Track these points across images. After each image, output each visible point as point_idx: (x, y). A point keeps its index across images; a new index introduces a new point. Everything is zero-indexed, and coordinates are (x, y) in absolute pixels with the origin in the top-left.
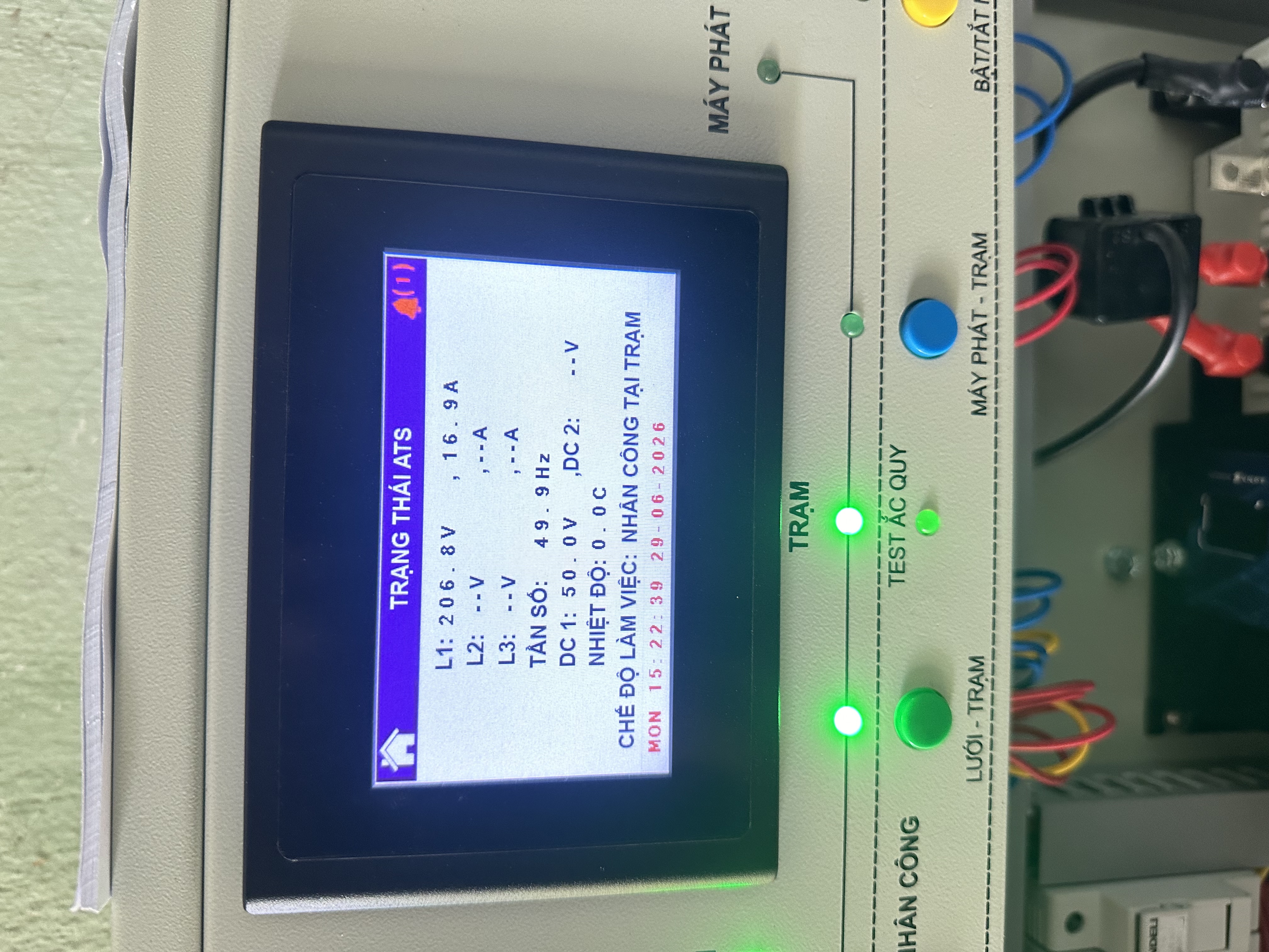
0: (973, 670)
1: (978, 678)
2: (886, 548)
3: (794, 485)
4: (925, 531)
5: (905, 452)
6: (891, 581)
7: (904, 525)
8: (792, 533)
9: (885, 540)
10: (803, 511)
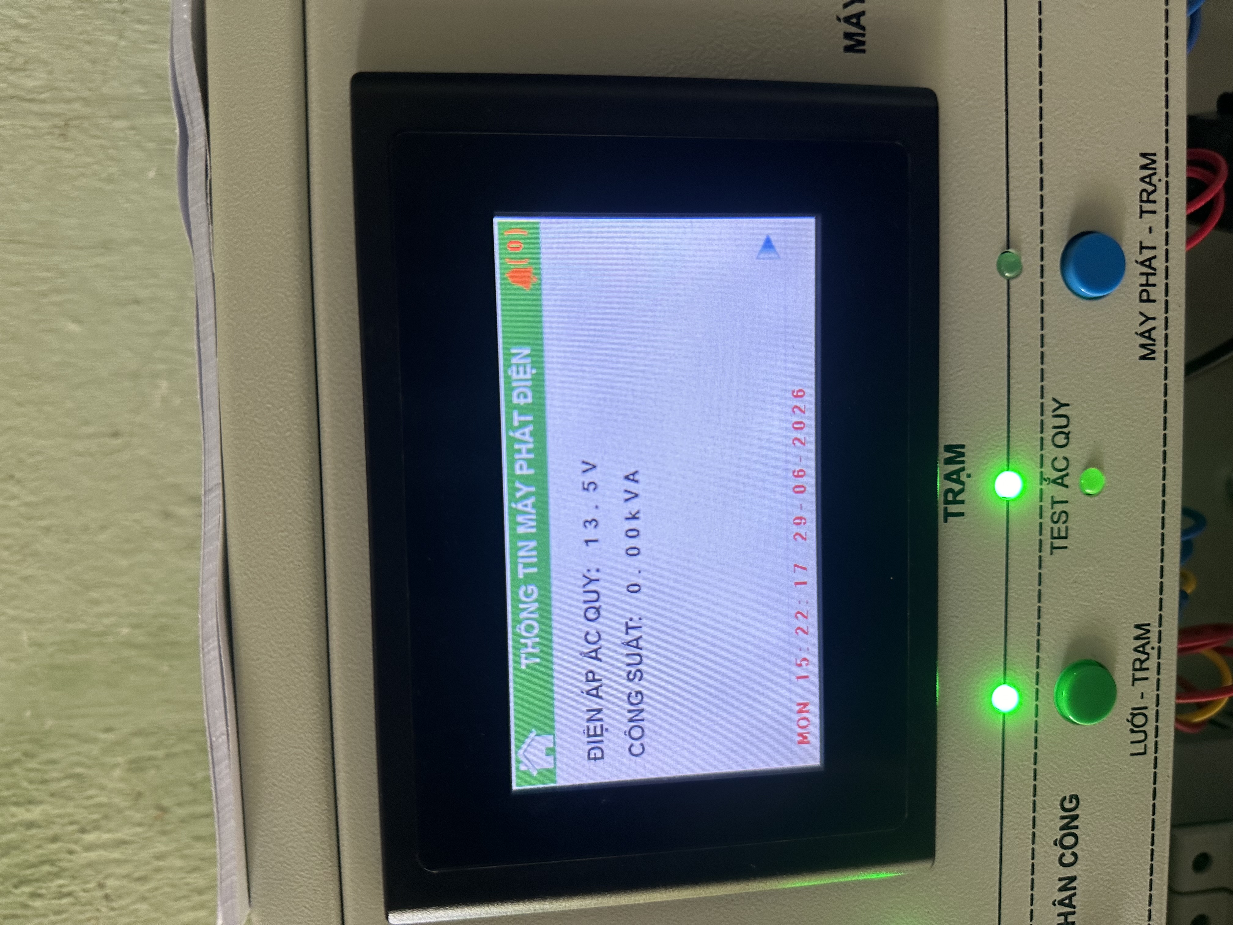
0: (1137, 638)
1: (1143, 646)
2: (1048, 513)
3: (949, 448)
4: (1088, 491)
5: (1068, 405)
6: (1053, 548)
7: (1067, 486)
8: (947, 502)
9: (1047, 504)
10: (959, 476)
